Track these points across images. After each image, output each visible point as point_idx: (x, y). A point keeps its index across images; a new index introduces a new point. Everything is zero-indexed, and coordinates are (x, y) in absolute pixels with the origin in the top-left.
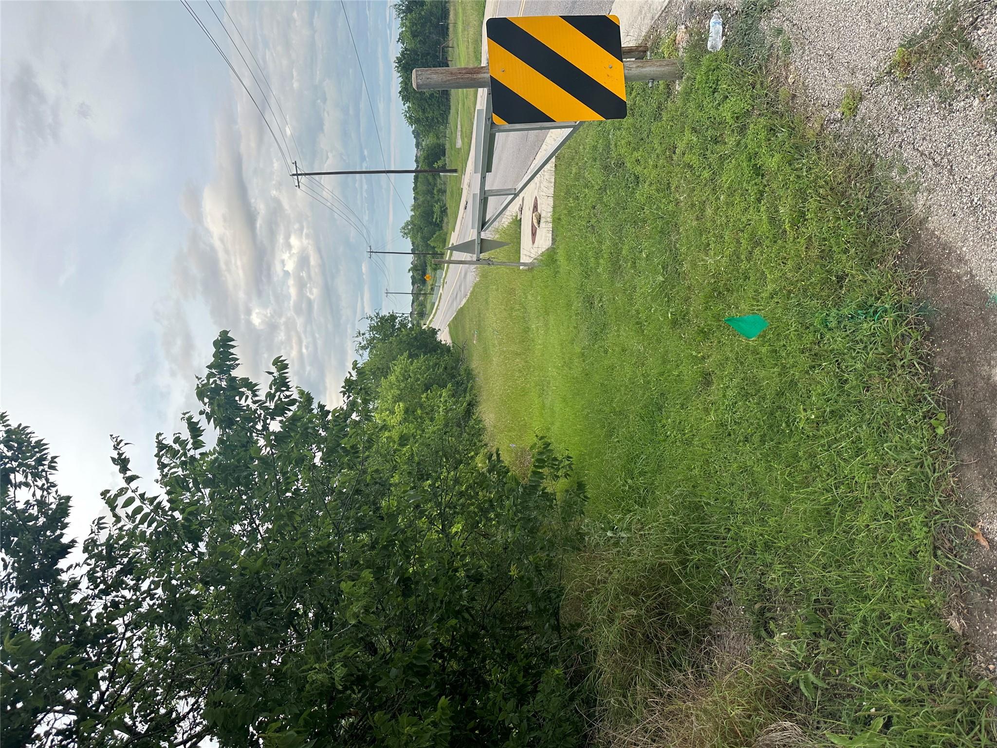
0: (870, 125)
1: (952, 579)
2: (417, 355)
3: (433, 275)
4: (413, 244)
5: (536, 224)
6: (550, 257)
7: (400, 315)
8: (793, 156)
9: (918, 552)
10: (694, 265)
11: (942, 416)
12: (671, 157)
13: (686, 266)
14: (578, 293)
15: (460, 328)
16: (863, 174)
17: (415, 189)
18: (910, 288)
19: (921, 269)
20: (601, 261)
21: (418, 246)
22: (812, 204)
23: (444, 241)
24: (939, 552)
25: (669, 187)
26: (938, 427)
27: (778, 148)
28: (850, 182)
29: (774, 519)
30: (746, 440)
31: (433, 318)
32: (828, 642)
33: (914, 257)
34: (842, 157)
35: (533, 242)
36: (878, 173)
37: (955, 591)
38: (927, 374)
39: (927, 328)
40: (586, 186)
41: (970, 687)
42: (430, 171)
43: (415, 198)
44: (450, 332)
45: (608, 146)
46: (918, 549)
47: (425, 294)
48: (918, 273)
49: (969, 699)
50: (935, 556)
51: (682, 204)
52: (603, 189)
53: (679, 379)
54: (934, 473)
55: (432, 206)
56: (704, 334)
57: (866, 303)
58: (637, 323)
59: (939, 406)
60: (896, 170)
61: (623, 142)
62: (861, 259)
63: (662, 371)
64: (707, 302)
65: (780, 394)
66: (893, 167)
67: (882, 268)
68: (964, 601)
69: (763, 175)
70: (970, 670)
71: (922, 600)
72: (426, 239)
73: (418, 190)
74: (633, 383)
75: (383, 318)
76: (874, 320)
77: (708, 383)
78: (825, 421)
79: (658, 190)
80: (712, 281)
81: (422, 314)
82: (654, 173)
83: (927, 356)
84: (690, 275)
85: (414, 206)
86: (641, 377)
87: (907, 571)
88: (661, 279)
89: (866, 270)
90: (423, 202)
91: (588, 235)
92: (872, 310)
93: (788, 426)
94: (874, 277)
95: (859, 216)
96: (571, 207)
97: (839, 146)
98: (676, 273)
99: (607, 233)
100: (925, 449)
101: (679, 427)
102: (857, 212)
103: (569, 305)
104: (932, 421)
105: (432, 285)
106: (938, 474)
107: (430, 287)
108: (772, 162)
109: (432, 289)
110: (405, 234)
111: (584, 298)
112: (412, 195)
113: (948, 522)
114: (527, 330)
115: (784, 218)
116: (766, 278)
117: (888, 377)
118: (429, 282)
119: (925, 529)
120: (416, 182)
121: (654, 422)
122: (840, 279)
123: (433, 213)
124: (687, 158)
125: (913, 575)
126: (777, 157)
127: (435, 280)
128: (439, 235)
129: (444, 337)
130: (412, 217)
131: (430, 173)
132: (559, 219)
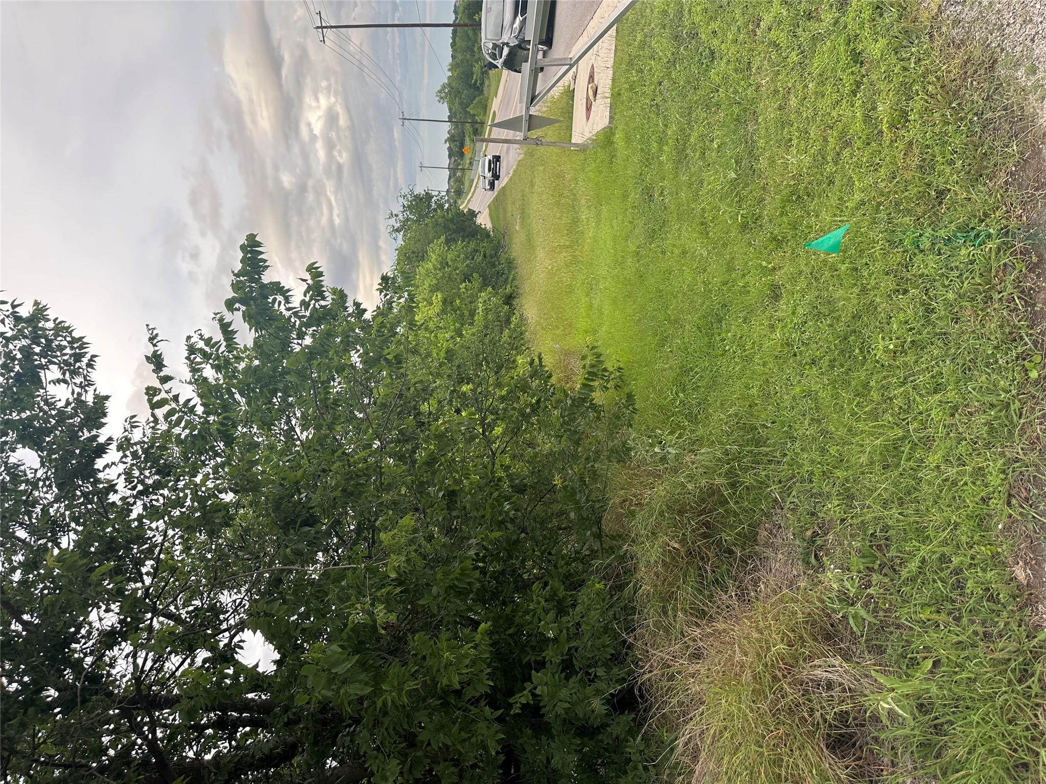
0: (999, 11)
1: (1024, 528)
2: (455, 240)
3: (471, 149)
4: (450, 110)
5: (591, 98)
6: (606, 138)
7: (437, 193)
8: (901, 43)
9: (990, 499)
10: (772, 161)
11: (1038, 359)
12: (754, 31)
13: (763, 163)
14: (636, 183)
15: (501, 211)
16: (983, 71)
17: (453, 45)
18: (1021, 211)
19: (1037, 189)
20: (665, 148)
21: (455, 113)
22: (917, 104)
23: (485, 107)
24: (1014, 501)
25: (749, 68)
26: (1031, 370)
27: (884, 31)
28: (965, 79)
29: (836, 448)
30: (813, 362)
31: (471, 197)
32: (881, 577)
33: (1031, 175)
34: (959, 47)
35: (588, 118)
36: (1001, 71)
37: (1025, 541)
38: (1026, 311)
39: (1035, 259)
40: (652, 58)
41: (1027, 637)
42: (470, 25)
43: (452, 56)
44: (490, 215)
45: (680, 12)
46: (991, 496)
47: (463, 169)
48: (1033, 195)
49: (1024, 648)
50: (1009, 504)
51: (764, 89)
52: (672, 63)
53: (745, 291)
54: (1020, 418)
55: (472, 66)
56: (778, 242)
57: (968, 225)
58: (702, 224)
59: (1036, 347)
60: (1023, 69)
61: (699, 8)
62: (969, 172)
63: (726, 279)
64: (784, 207)
65: (856, 317)
66: (1020, 65)
67: (991, 185)
68: (1033, 552)
69: (862, 63)
70: (1030, 620)
71: (988, 547)
72: (465, 106)
73: (457, 46)
74: (692, 291)
75: (417, 197)
76: (974, 245)
77: (776, 297)
78: (903, 352)
79: (736, 70)
80: (792, 183)
81: (459, 193)
82: (733, 50)
83: (1030, 290)
84: (766, 174)
85: (451, 65)
86: (702, 285)
87: (976, 516)
88: (734, 175)
89: (972, 186)
90: (462, 61)
91: (652, 115)
92: (972, 234)
93: (862, 352)
94: (979, 195)
95: (971, 122)
96: (634, 81)
97: (957, 34)
98: (750, 169)
99: (675, 116)
100: (1014, 392)
101: (740, 341)
102: (969, 117)
103: (625, 196)
104: (1026, 362)
105: (471, 158)
106: (1024, 421)
107: (468, 162)
108: (875, 48)
109: (471, 164)
110: (442, 98)
111: (643, 190)
112: (450, 51)
113: (1027, 471)
114: (575, 221)
115: (881, 117)
116: (853, 184)
117: (982, 310)
118: (468, 155)
119: (1002, 476)
120: (454, 38)
121: (713, 335)
122: (941, 194)
123: (472, 74)
124: (773, 35)
125: (982, 522)
126: (882, 42)
127: (474, 152)
128: (480, 102)
129: (484, 220)
130: (449, 77)
131: (470, 28)
132: (619, 94)
